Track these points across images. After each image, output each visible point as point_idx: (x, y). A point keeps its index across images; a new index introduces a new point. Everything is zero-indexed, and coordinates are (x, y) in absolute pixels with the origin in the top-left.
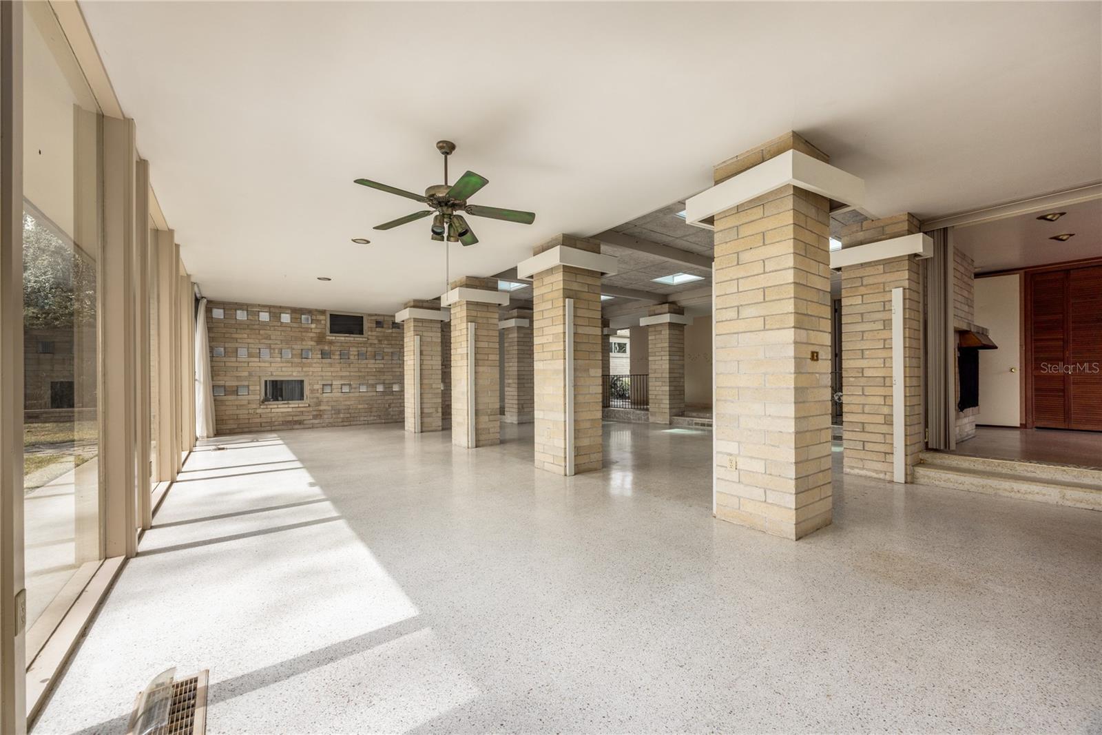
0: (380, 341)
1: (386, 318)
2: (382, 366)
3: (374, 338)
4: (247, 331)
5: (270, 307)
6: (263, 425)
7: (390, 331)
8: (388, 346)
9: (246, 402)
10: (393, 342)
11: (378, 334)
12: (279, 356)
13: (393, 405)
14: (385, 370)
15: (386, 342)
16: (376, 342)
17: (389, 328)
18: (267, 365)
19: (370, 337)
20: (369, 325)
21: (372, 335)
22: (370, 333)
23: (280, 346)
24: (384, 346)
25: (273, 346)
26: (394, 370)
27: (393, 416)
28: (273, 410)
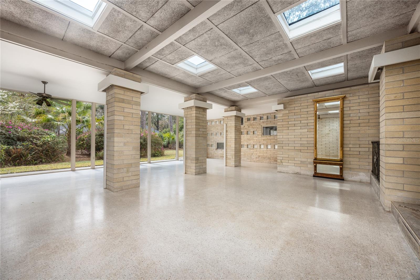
0: (249, 127)
1: (251, 117)
2: (249, 137)
3: (247, 125)
4: (214, 128)
5: (218, 119)
6: (216, 156)
7: (253, 122)
8: (252, 129)
9: (213, 149)
10: (254, 127)
11: (248, 124)
12: (220, 135)
13: (253, 154)
14: (250, 139)
15: (251, 127)
16: (247, 127)
17: (252, 121)
18: (217, 138)
19: (245, 126)
20: (245, 121)
21: (246, 125)
22: (245, 124)
23: (220, 132)
24: (250, 129)
25: (219, 132)
26: (254, 139)
27: (253, 159)
28: (219, 152)
